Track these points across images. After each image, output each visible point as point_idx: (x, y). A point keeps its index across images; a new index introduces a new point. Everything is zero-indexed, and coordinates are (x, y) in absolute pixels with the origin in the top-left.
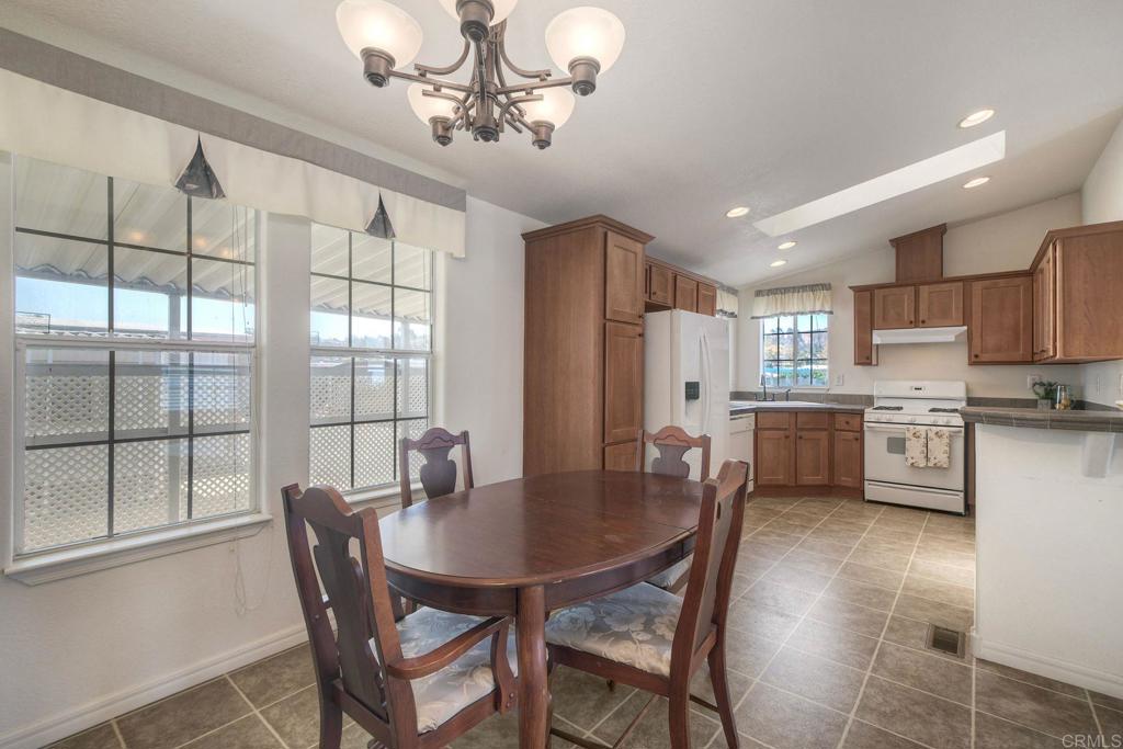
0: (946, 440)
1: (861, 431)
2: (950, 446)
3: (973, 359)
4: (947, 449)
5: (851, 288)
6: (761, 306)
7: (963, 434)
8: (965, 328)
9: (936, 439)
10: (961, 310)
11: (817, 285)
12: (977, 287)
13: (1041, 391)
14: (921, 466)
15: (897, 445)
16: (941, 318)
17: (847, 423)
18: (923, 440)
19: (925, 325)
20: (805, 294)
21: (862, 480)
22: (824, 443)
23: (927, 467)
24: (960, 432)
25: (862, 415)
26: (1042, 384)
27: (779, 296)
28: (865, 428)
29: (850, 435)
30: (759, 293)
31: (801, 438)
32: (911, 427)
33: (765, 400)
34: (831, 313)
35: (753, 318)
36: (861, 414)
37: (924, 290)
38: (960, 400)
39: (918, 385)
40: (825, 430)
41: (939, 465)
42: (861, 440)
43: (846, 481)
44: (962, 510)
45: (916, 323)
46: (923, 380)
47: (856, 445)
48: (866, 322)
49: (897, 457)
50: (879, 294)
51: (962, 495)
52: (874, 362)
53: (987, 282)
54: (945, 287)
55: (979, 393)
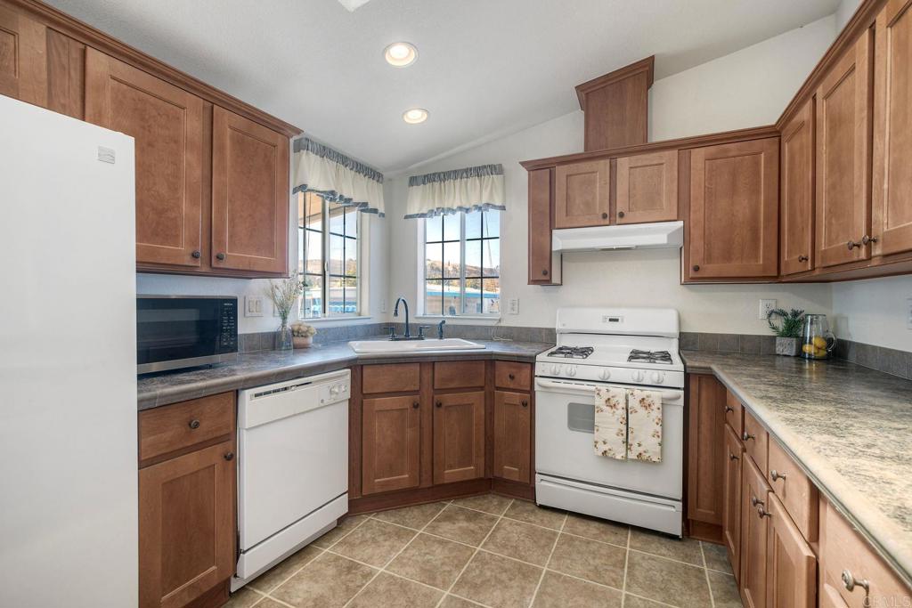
0: (656, 414)
1: (531, 392)
2: (662, 422)
3: (692, 274)
4: (659, 428)
5: (523, 164)
6: (417, 201)
7: (681, 402)
8: (680, 224)
9: (642, 412)
10: (675, 194)
11: (485, 167)
12: (699, 155)
13: (780, 323)
14: (619, 457)
15: (582, 418)
16: (647, 209)
17: (512, 377)
18: (621, 413)
19: (623, 221)
20: (470, 180)
21: (532, 471)
22: (479, 412)
23: (626, 460)
24: (678, 398)
25: (533, 365)
26: (783, 314)
27: (437, 184)
28: (537, 388)
29: (516, 398)
30: (413, 181)
31: (439, 405)
32: (603, 387)
33: (407, 338)
34: (503, 208)
35: (407, 217)
36: (530, 362)
37: (624, 163)
38: (669, 337)
39: (614, 313)
40: (482, 388)
41: (645, 456)
42: (530, 404)
43: (511, 471)
44: (678, 531)
45: (612, 217)
46: (619, 306)
47: (523, 414)
48: (545, 218)
49: (581, 437)
50: (561, 172)
51: (679, 505)
52: (556, 279)
53: (712, 149)
54: (653, 158)
55: (696, 326)
